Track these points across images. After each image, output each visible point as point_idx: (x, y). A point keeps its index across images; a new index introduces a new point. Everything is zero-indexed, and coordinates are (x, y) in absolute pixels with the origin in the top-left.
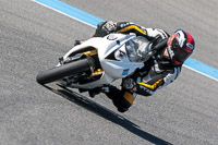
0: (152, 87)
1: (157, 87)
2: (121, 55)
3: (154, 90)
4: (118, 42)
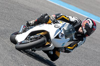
0: (72, 48)
1: (74, 48)
2: (62, 36)
3: (72, 50)
4: (60, 29)
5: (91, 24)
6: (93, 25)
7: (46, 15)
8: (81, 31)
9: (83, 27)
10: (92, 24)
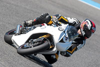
5: (89, 25)
6: (92, 27)
7: (48, 14)
8: (80, 33)
9: (82, 29)
10: (91, 25)
